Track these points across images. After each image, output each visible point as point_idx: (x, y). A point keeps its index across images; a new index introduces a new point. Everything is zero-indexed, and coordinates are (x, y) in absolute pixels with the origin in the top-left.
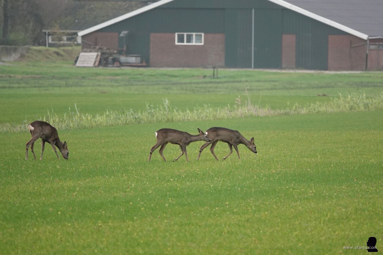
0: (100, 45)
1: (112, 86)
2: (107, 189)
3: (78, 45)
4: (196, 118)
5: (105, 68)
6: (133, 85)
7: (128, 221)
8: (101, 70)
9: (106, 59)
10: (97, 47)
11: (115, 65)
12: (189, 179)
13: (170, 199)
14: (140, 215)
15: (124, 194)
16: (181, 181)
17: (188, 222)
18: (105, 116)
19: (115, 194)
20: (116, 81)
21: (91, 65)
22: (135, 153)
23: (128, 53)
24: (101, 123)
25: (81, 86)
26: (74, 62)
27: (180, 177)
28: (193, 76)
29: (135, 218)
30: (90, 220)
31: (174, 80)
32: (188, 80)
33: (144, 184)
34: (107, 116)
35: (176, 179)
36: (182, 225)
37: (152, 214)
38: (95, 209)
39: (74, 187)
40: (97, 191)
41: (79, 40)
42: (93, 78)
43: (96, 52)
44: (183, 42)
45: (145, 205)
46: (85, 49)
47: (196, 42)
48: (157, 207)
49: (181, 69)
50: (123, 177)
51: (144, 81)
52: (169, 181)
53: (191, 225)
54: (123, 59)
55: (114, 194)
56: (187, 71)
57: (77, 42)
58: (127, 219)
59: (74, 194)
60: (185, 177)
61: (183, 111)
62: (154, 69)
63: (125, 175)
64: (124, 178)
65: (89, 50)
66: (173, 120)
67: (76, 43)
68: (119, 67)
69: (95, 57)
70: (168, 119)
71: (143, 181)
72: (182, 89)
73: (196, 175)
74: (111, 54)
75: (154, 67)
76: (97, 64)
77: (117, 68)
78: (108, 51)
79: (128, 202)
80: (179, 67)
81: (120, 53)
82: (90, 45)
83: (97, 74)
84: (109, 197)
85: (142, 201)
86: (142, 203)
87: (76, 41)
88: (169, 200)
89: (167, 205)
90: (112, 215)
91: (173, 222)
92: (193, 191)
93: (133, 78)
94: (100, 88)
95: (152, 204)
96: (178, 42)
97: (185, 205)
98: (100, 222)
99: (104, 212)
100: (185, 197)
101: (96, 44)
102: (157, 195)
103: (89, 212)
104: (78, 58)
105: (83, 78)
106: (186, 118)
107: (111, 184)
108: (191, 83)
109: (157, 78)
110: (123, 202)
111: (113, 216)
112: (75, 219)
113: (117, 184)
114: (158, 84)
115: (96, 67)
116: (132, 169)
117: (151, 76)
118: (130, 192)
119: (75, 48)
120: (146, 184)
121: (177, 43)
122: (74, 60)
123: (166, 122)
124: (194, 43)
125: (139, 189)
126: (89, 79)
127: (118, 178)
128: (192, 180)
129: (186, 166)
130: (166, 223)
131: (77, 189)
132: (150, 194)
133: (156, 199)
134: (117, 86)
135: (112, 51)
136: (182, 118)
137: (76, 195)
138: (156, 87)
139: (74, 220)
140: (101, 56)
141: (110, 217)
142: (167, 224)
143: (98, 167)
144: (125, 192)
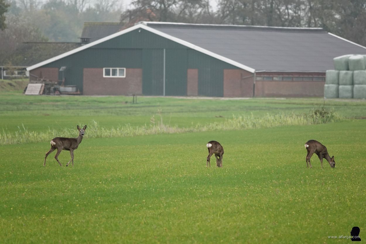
0: (44, 78)
1: (53, 110)
2: (50, 190)
3: (27, 77)
4: (119, 134)
5: (48, 96)
6: (70, 109)
7: (66, 215)
8: (44, 97)
9: (49, 89)
10: (42, 80)
11: (56, 93)
12: (114, 182)
13: (99, 197)
14: (76, 210)
15: (63, 194)
16: (108, 184)
17: (113, 215)
18: (47, 133)
19: (56, 194)
20: (57, 106)
21: (37, 93)
23: (66, 84)
24: (45, 139)
25: (29, 110)
26: (23, 91)
27: (107, 180)
28: (117, 102)
29: (72, 212)
30: (36, 214)
31: (102, 105)
32: (113, 105)
33: (79, 186)
34: (49, 133)
35: (104, 182)
36: (108, 218)
37: (85, 210)
38: (40, 205)
39: (24, 188)
40: (42, 192)
41: (28, 74)
42: (38, 104)
43: (40, 83)
44: (109, 75)
45: (79, 202)
46: (32, 81)
47: (119, 75)
48: (89, 204)
49: (107, 96)
50: (62, 180)
51: (78, 106)
52: (98, 184)
53: (115, 218)
54: (62, 88)
55: (55, 194)
56: (113, 98)
57: (26, 76)
58: (65, 214)
59: (24, 194)
60: (111, 180)
61: (110, 129)
62: (86, 96)
63: (64, 179)
64: (63, 181)
65: (35, 82)
66: (101, 136)
67: (25, 76)
68: (59, 95)
69: (40, 87)
70: (97, 136)
71: (78, 184)
72: (109, 112)
73: (120, 179)
74: (53, 85)
75: (87, 95)
76: (41, 92)
77: (58, 96)
78: (50, 82)
79: (67, 200)
80: (106, 95)
81: (60, 84)
82: (36, 78)
83: (42, 101)
84: (51, 196)
85: (77, 200)
86: (77, 201)
87: (25, 74)
88: (98, 198)
89: (97, 202)
90: (53, 210)
91: (101, 216)
92: (117, 191)
93: (70, 104)
94: (44, 112)
95: (85, 201)
96: (106, 75)
97: (111, 202)
98: (44, 215)
99: (47, 208)
100: (111, 196)
101: (41, 77)
102: (89, 195)
103: (35, 208)
104: (26, 88)
105: (31, 103)
106: (112, 135)
107: (52, 186)
108: (115, 108)
109: (89, 103)
110: (62, 200)
111: (54, 211)
112: (24, 213)
113: (57, 186)
114: (90, 108)
115: (41, 95)
116: (69, 174)
117: (84, 102)
118: (67, 192)
119: (24, 80)
120: (80, 186)
121: (104, 76)
122: (24, 89)
123: (96, 138)
124: (118, 76)
125: (75, 190)
126: (35, 105)
127: (58, 181)
128: (116, 183)
129: (112, 172)
130: (96, 216)
131: (26, 190)
132: (83, 194)
133: (88, 198)
134: (58, 110)
135: (53, 82)
136: (109, 135)
137: (25, 195)
138: (88, 111)
139: (23, 214)
140: (45, 86)
141: (51, 212)
142: (97, 217)
143: (42, 173)
144: (64, 192)
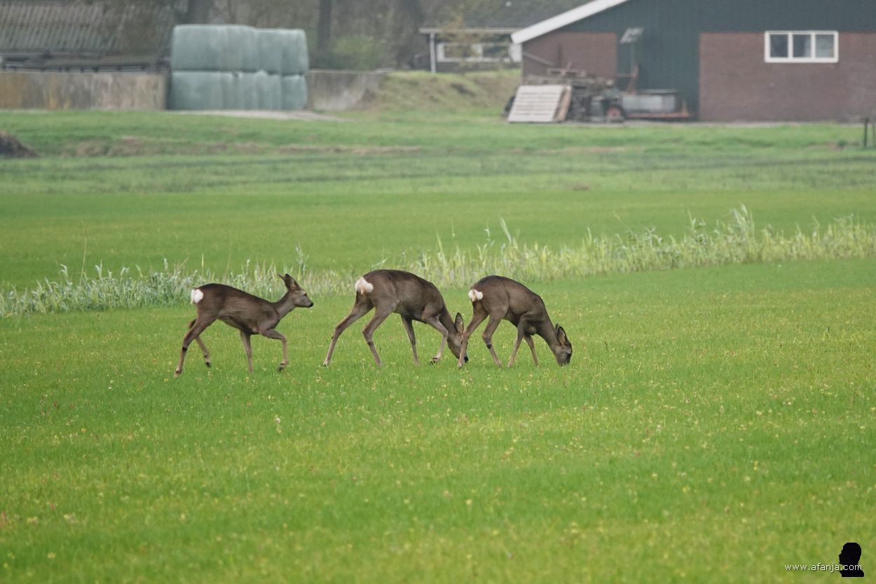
0: (569, 65)
1: (602, 172)
2: (593, 439)
3: (513, 65)
4: (821, 250)
5: (585, 125)
6: (655, 168)
7: (646, 521)
8: (572, 130)
9: (587, 102)
10: (563, 72)
11: (610, 117)
12: (804, 410)
13: (756, 462)
14: (679, 507)
15: (635, 451)
16: (784, 418)
17: (803, 523)
18: (584, 249)
19: (613, 453)
20: (614, 158)
21: (548, 117)
22: (663, 344)
23: (643, 85)
24: (574, 268)
25: (522, 172)
26: (502, 111)
27: (782, 405)
28: (812, 144)
29: (666, 513)
30: (549, 520)
31: (763, 153)
32: (799, 155)
33: (688, 426)
34: (590, 250)
35: (770, 411)
36: (787, 530)
37: (708, 504)
38: (560, 491)
39: (507, 434)
40: (567, 445)
41: (516, 54)
42: (554, 151)
43: (559, 83)
44: (785, 54)
45: (691, 480)
46: (531, 77)
47: (818, 55)
48: (724, 484)
49: (779, 124)
50: (632, 407)
51: (683, 157)
52: (751, 416)
53: (810, 531)
54: (630, 100)
55: (610, 452)
56: (797, 130)
57: (511, 59)
58: (643, 517)
59: (508, 453)
60: (795, 404)
61: (787, 236)
62: (711, 125)
63: (639, 403)
64: (635, 409)
65: (541, 79)
66: (760, 257)
67: (507, 60)
68: (620, 122)
69: (558, 96)
70: (748, 256)
71: (686, 417)
72: (784, 178)
73: (822, 399)
74: (599, 89)
75: (710, 120)
76: (562, 114)
77: (616, 125)
78: (591, 81)
79: (649, 473)
80: (776, 120)
81: (622, 85)
82: (546, 66)
83: (564, 142)
84: (598, 460)
85: (683, 470)
86: (684, 474)
87: (507, 55)
88: (753, 465)
89: (748, 479)
90: (605, 507)
91: (764, 524)
92: (814, 441)
93: (656, 150)
94: (574, 179)
95: (710, 476)
96: (772, 55)
97: (794, 478)
98: (574, 524)
99: (584, 499)
100: (795, 458)
101: (559, 63)
102: (723, 453)
103: (545, 499)
104: (512, 99)
105: (528, 151)
106: (795, 252)
107: (600, 426)
108: (806, 162)
109: (720, 149)
110: (633, 472)
111: (608, 509)
112: (510, 518)
113: (617, 426)
114: (723, 165)
115: (560, 122)
116: (655, 386)
117: (704, 143)
118: (650, 445)
119: (506, 74)
120: (693, 423)
121: (768, 59)
122: (504, 105)
123: (745, 262)
124: (813, 58)
125: (676, 439)
126: (543, 155)
127: (620, 410)
128: (811, 414)
129: (796, 378)
130: (746, 525)
131: (515, 441)
132: (702, 451)
133: (718, 464)
134: (616, 172)
135: (600, 80)
136: (786, 254)
137: (512, 455)
138: (717, 173)
139: (506, 520)
140: (573, 94)
141: (599, 512)
142: (749, 528)
143: (568, 383)
144: (639, 445)
